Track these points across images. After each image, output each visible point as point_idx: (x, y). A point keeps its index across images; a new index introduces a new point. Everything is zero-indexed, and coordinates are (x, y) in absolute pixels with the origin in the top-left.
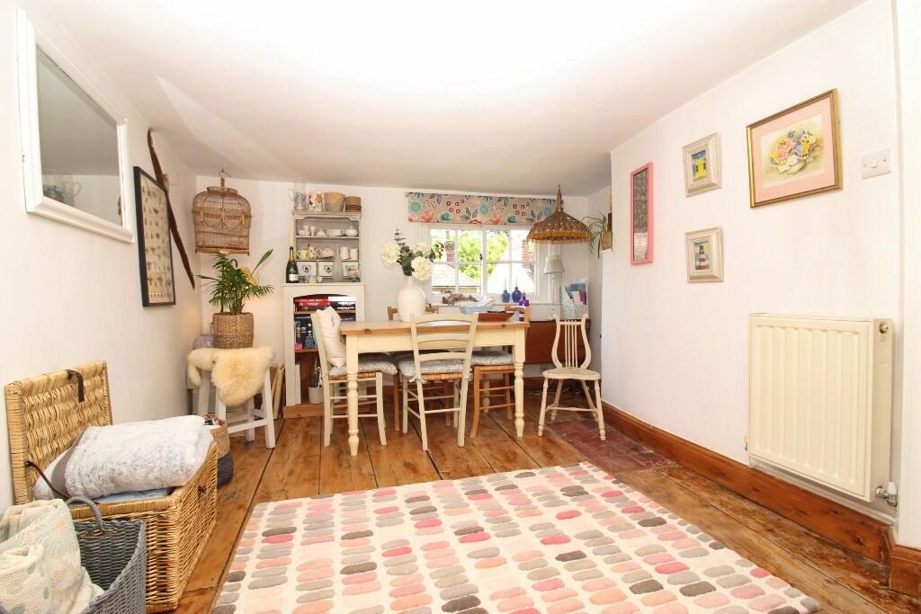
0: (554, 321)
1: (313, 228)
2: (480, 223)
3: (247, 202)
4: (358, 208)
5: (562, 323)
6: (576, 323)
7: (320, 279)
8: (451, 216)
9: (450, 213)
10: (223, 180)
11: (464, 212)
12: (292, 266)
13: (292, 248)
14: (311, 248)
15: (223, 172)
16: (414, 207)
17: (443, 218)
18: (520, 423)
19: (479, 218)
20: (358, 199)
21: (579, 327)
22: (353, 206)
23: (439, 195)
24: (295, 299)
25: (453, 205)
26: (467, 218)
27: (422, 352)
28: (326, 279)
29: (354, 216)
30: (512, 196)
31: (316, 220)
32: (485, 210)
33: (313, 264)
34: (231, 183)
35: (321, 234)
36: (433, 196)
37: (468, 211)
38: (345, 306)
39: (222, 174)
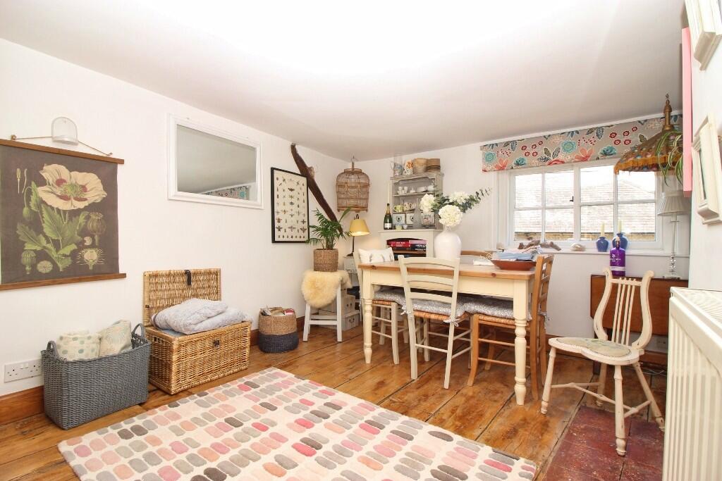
0: (604, 277)
1: (406, 188)
2: (563, 162)
3: (367, 177)
4: (438, 168)
5: (616, 281)
6: (635, 283)
7: (405, 227)
8: (527, 160)
9: (526, 158)
10: (353, 164)
11: (541, 153)
12: (388, 218)
13: (388, 205)
14: (406, 203)
15: (353, 159)
16: (488, 158)
17: (517, 164)
18: (520, 389)
19: (561, 157)
20: (438, 160)
21: (638, 289)
22: (433, 166)
23: (514, 142)
24: (388, 241)
25: (529, 149)
26: (546, 159)
27: (413, 290)
28: (410, 227)
29: (433, 174)
30: (608, 124)
31: (407, 182)
32: (568, 147)
33: (403, 215)
34: (358, 166)
35: (412, 192)
36: (507, 144)
37: (547, 151)
38: (420, 248)
39: (353, 160)
